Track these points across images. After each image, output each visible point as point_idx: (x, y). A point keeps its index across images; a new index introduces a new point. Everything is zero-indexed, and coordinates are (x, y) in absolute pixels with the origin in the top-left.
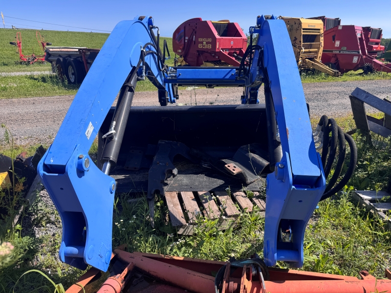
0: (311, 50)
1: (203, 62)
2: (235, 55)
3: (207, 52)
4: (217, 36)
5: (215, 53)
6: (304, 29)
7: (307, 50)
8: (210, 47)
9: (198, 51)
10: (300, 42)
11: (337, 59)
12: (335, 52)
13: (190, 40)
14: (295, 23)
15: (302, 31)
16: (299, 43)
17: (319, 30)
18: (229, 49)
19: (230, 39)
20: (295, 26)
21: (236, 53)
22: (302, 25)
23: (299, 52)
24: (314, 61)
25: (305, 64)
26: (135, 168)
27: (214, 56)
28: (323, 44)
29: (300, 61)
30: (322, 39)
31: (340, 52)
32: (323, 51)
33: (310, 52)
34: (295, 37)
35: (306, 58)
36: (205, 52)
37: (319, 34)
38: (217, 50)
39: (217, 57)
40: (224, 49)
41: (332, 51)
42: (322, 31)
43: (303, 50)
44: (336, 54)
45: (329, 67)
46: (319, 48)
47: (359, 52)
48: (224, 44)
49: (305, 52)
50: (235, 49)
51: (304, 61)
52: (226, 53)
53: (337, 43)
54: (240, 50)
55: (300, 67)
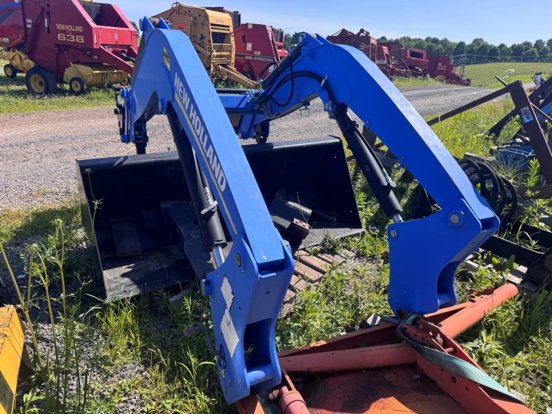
0: (223, 53)
1: (71, 63)
2: (124, 55)
3: (76, 48)
4: (93, 25)
5: (92, 50)
6: (212, 25)
7: (219, 53)
8: (80, 39)
9: (57, 45)
10: (210, 42)
11: (251, 67)
12: (247, 58)
13: (38, 26)
14: (200, 16)
15: (211, 27)
16: (208, 43)
17: (228, 27)
18: (113, 46)
19: (112, 30)
20: (200, 20)
21: (124, 52)
22: (209, 18)
23: (210, 56)
24: (228, 68)
25: (218, 72)
26: (136, 252)
27: (90, 56)
28: (234, 46)
29: (212, 69)
30: (232, 39)
31: (253, 57)
32: (236, 55)
33: (221, 56)
34: (202, 35)
35: (219, 65)
36: (70, 47)
37: (228, 32)
38: (95, 47)
39: (96, 57)
40: (106, 45)
41: (244, 56)
42: (231, 29)
43: (215, 53)
44: (248, 61)
45: (248, 77)
46: (230, 51)
47: (274, 60)
48: (103, 36)
49: (217, 56)
50: (122, 46)
51: (216, 68)
52: (109, 51)
53: (249, 46)
54: (128, 47)
55: (213, 77)
